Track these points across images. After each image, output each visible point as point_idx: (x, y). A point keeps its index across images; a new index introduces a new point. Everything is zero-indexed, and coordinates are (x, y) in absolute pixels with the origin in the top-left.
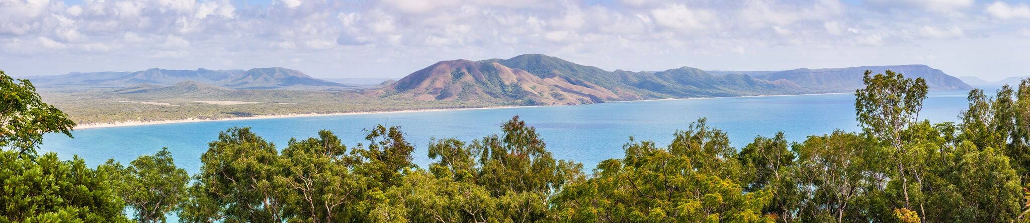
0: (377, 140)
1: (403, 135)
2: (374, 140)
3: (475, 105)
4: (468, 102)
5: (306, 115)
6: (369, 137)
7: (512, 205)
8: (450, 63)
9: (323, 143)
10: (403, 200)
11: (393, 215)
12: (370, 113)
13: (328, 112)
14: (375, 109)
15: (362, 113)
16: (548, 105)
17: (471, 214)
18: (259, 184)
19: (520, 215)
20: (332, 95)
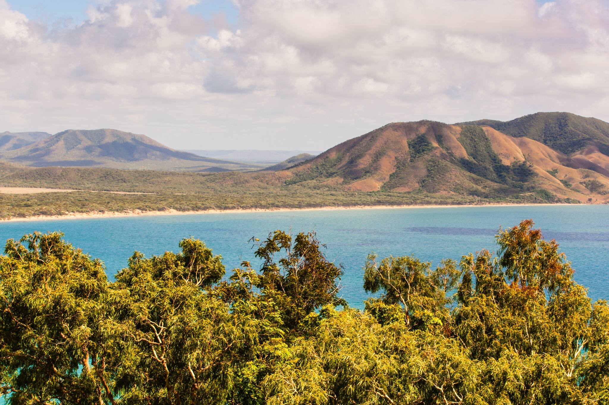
0: (276, 257)
1: (321, 249)
2: (270, 256)
3: (450, 201)
4: (437, 195)
5: (158, 213)
6: (261, 253)
7: (511, 376)
8: (408, 128)
9: (186, 260)
10: (318, 360)
11: (303, 385)
12: (267, 211)
13: (196, 208)
14: (277, 203)
15: (253, 210)
16: (579, 202)
17: (438, 388)
18: (76, 332)
19: (525, 393)
20: (203, 179)
